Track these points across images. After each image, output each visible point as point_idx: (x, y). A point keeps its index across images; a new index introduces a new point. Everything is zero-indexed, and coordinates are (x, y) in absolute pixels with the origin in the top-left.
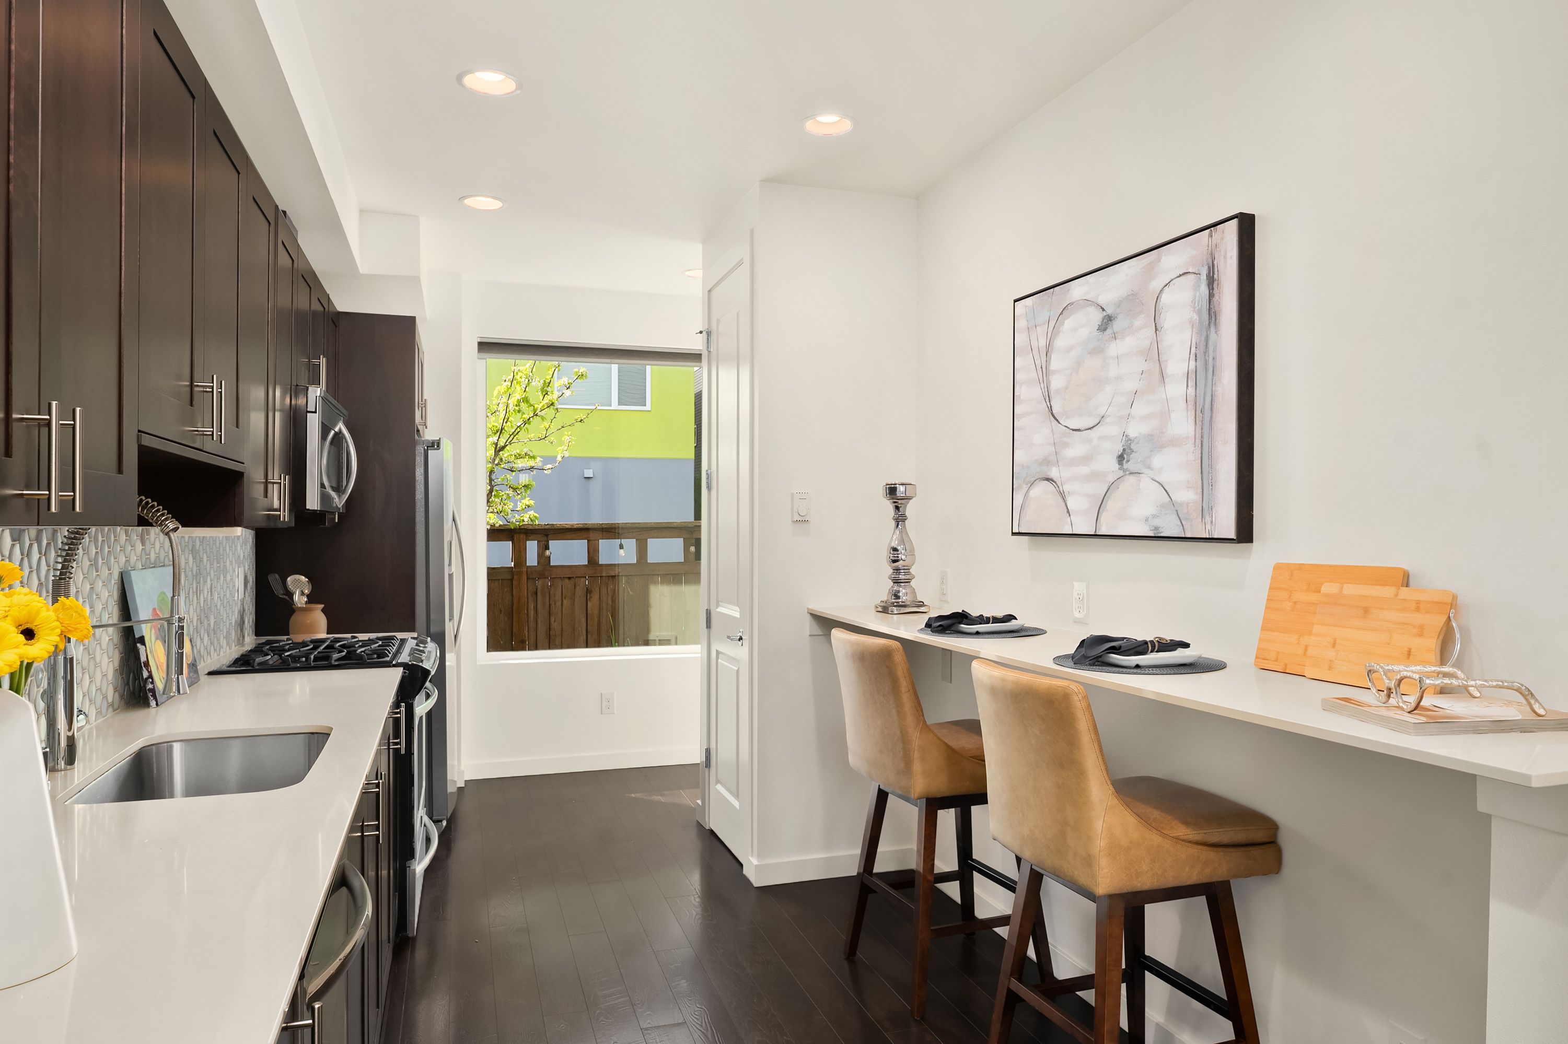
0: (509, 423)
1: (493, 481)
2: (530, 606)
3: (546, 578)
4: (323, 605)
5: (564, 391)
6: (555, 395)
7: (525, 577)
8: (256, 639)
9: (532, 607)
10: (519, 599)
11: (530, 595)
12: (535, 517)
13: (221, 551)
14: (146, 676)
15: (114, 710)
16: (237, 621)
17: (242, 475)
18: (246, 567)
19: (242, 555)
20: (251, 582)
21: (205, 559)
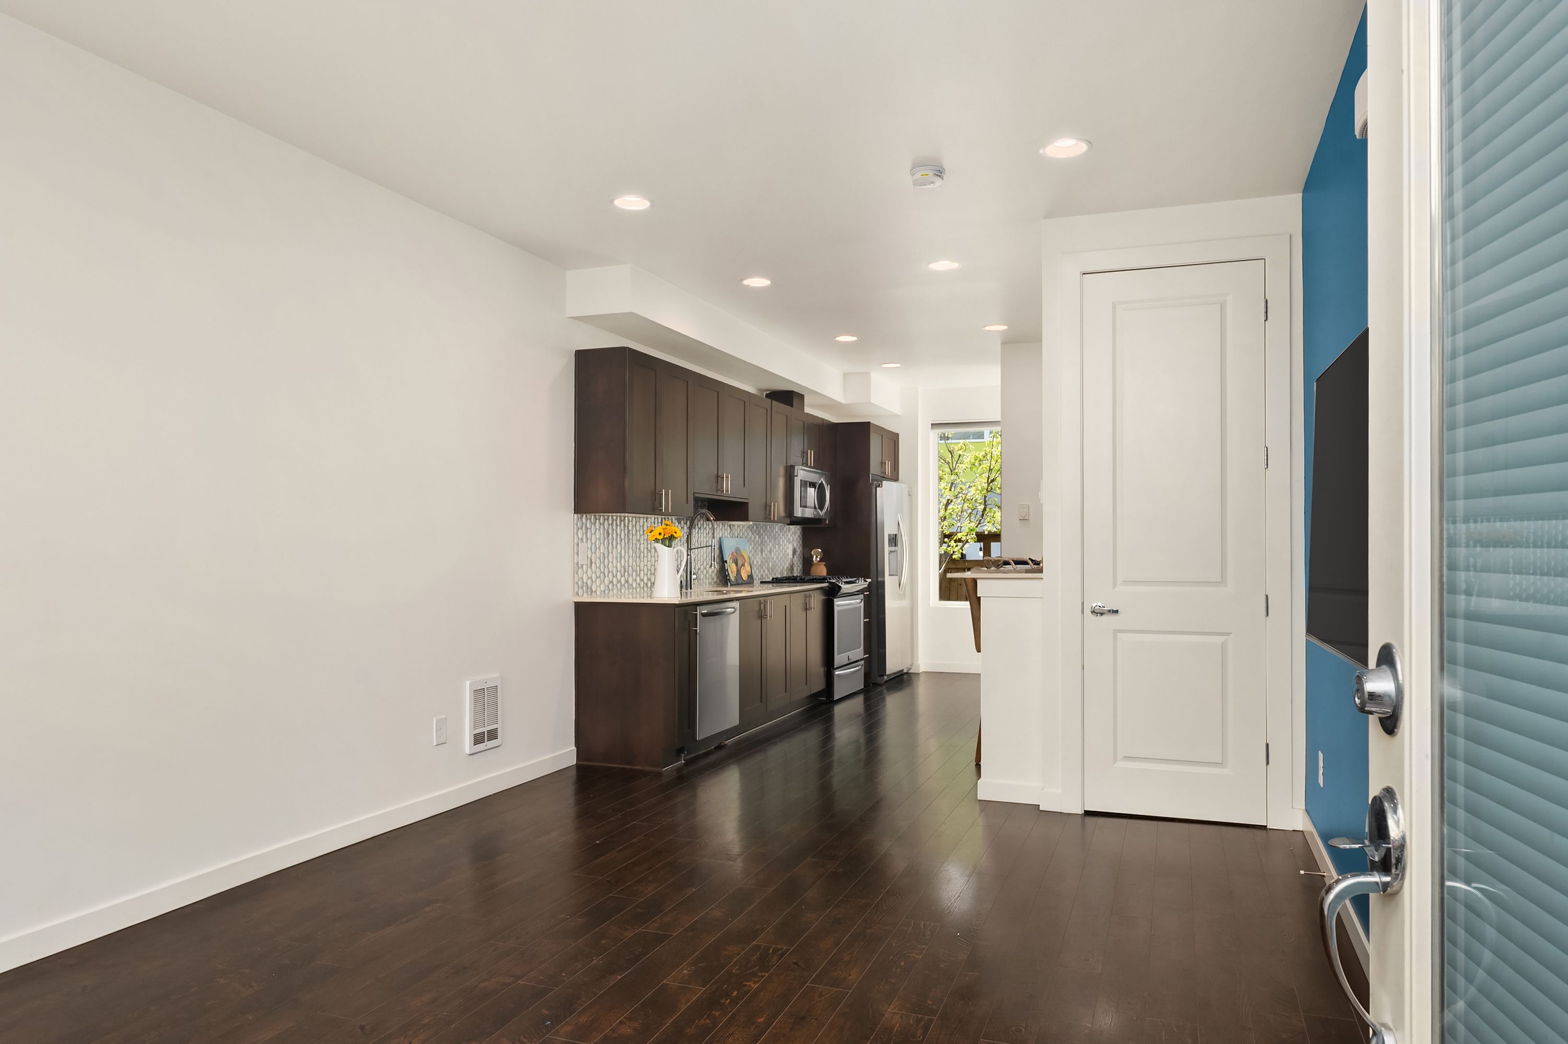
4: (825, 562)
13: (777, 535)
14: (727, 574)
15: (717, 584)
16: (787, 568)
17: (747, 503)
18: (795, 545)
19: (791, 539)
20: (799, 552)
21: (766, 538)
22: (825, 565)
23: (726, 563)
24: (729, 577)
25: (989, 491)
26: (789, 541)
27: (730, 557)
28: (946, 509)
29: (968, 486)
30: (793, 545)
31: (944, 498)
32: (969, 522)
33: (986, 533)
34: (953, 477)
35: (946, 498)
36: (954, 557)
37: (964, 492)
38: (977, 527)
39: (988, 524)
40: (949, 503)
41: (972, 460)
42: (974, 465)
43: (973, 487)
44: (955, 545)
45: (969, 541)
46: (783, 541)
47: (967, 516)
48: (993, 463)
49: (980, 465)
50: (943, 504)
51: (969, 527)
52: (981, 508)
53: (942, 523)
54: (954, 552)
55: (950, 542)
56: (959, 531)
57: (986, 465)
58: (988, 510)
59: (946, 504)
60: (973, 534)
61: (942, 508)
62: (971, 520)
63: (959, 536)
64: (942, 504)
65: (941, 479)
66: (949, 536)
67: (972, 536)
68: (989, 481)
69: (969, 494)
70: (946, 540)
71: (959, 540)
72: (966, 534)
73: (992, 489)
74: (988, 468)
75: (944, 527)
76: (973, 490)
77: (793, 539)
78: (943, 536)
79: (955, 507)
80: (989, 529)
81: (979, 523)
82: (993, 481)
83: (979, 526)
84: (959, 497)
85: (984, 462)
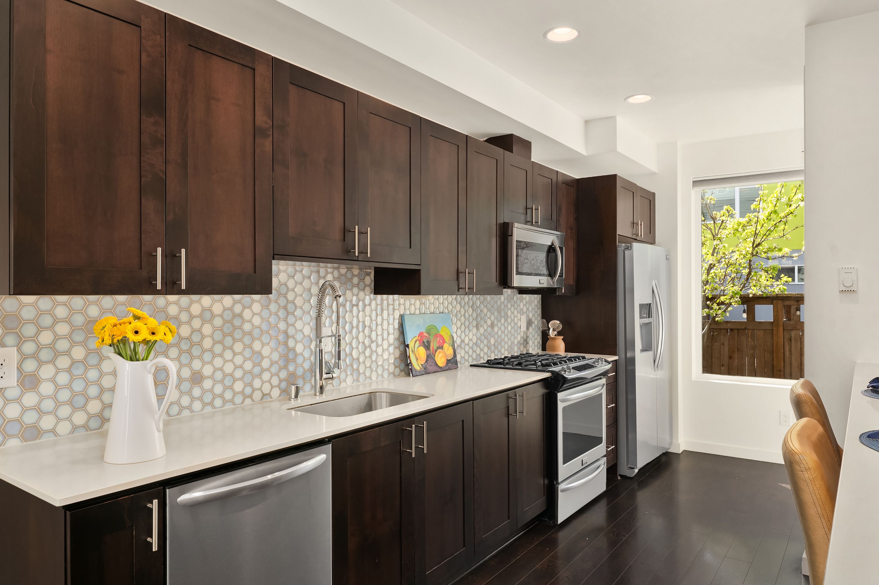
0: (763, 228)
1: (752, 266)
2: (786, 348)
3: (798, 330)
4: (563, 337)
5: (799, 203)
6: (794, 206)
7: (781, 329)
8: (542, 352)
9: (787, 348)
10: (777, 343)
11: (786, 341)
12: (784, 289)
13: (502, 307)
14: (409, 362)
15: (395, 376)
16: (518, 342)
17: (419, 271)
18: (531, 315)
19: (525, 310)
20: (536, 323)
21: (485, 310)
22: (563, 339)
23: (408, 348)
24: (411, 366)
25: (754, 255)
26: (521, 312)
27: (416, 339)
28: (708, 273)
29: (731, 251)
30: (528, 316)
31: (706, 263)
32: (732, 285)
33: (751, 296)
34: (715, 242)
35: (709, 263)
36: (716, 319)
37: (727, 257)
38: (741, 290)
39: (753, 288)
40: (712, 267)
41: (735, 226)
42: (737, 230)
43: (737, 252)
44: (718, 307)
45: (733, 303)
46: (513, 313)
47: (730, 279)
48: (759, 227)
49: (744, 230)
50: (706, 269)
51: (733, 290)
52: (745, 272)
53: (705, 288)
54: (716, 315)
55: (712, 305)
56: (722, 293)
57: (751, 230)
58: (753, 273)
59: (709, 268)
60: (737, 298)
61: (704, 273)
62: (734, 283)
63: (722, 298)
64: (704, 268)
65: (703, 244)
66: (713, 299)
67: (736, 299)
68: (754, 246)
69: (733, 259)
70: (708, 302)
71: (723, 303)
72: (730, 298)
73: (757, 252)
74: (753, 233)
75: (707, 291)
76: (736, 255)
77: (528, 309)
78: (705, 300)
79: (718, 271)
80: (754, 292)
81: (744, 287)
82: (759, 244)
83: (744, 289)
84: (722, 262)
85: (748, 227)
